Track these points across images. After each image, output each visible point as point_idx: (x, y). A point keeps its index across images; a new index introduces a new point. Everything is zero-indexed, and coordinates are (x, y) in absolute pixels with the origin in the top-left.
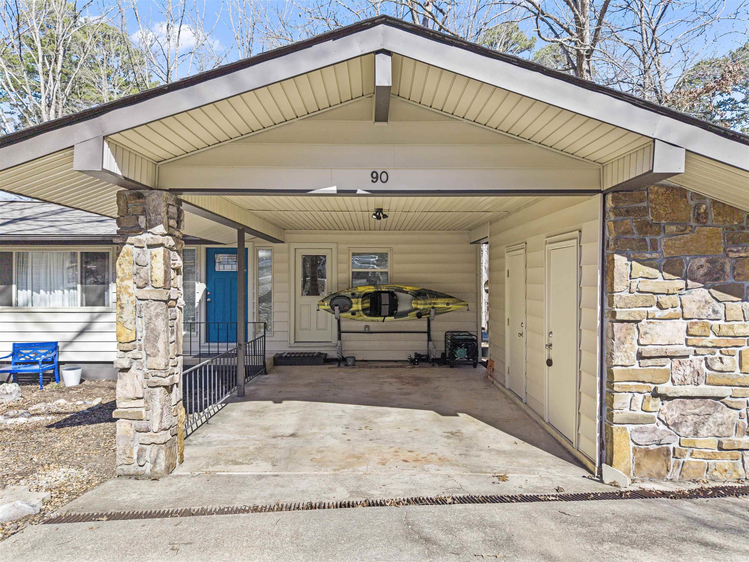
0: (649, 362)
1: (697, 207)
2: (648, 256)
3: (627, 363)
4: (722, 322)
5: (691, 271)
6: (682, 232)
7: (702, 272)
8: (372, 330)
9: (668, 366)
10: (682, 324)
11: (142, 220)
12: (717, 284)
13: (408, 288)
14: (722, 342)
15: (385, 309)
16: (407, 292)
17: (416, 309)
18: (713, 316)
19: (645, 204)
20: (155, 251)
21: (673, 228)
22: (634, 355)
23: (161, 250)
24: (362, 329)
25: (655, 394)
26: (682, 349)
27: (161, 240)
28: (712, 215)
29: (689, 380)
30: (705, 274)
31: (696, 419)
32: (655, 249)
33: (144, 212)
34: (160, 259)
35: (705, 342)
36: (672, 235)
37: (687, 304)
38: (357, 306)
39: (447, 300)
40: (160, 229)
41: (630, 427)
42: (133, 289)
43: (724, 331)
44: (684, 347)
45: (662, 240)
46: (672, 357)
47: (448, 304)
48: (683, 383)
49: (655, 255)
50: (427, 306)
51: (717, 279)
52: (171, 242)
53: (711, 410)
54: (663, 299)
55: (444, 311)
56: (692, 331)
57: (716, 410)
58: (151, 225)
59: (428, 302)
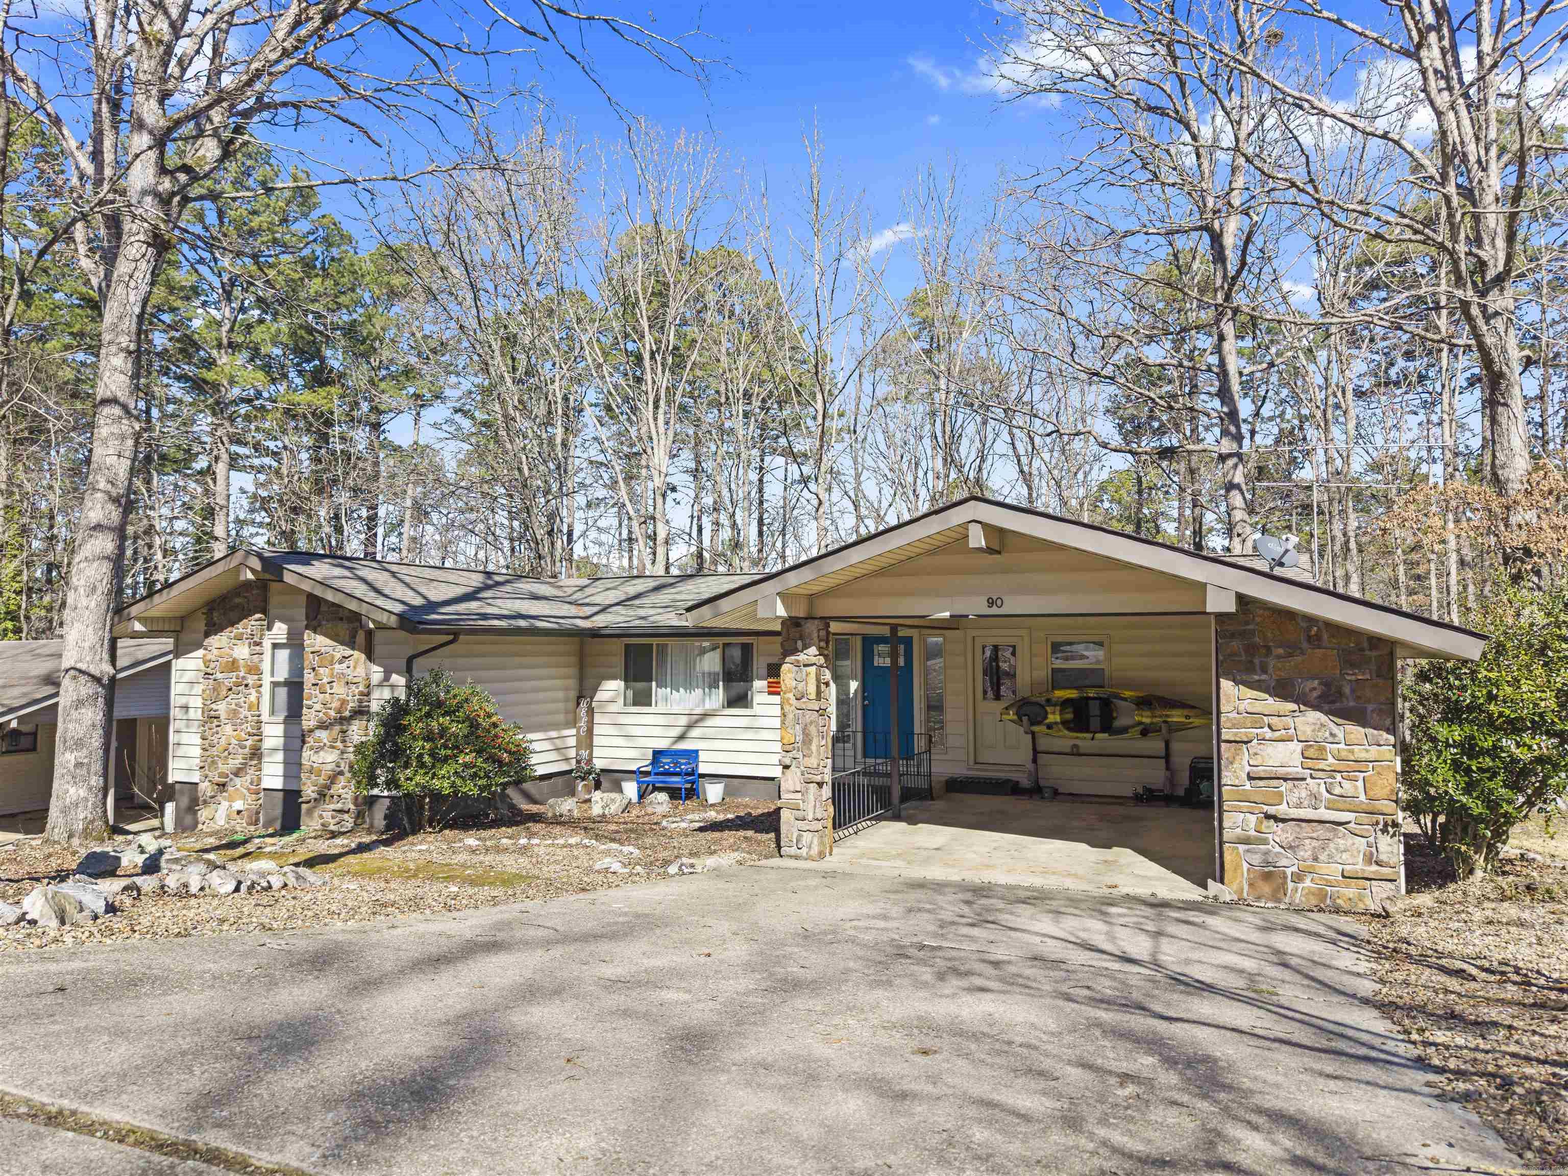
0: (1261, 783)
1: (1309, 629)
2: (1256, 677)
3: (1237, 782)
4: (1342, 746)
5: (1304, 694)
6: (1290, 655)
7: (1315, 694)
8: (1082, 751)
9: (1283, 789)
10: (1297, 747)
11: (800, 644)
12: (1333, 707)
13: (1128, 694)
14: (1342, 766)
15: (1095, 722)
16: (1125, 699)
17: (1140, 723)
18: (1331, 739)
19: (1251, 627)
20: (809, 669)
21: (1281, 651)
22: (1245, 776)
23: (814, 668)
24: (1068, 750)
25: (1268, 817)
26: (1298, 771)
27: (814, 660)
28: (1325, 636)
29: (1306, 803)
30: (1319, 697)
31: (1315, 843)
32: (1264, 671)
33: (801, 638)
34: (813, 676)
35: (1322, 765)
36: (1279, 657)
37: (1300, 727)
38: (1054, 717)
39: (1186, 712)
40: (813, 650)
41: (1242, 848)
42: (793, 701)
43: (1344, 754)
44: (1300, 769)
45: (1272, 662)
46: (1285, 780)
47: (1187, 717)
48: (1299, 806)
49: (1264, 677)
50: (1155, 720)
51: (1333, 702)
52: (822, 660)
53: (1330, 835)
54: (1274, 721)
55: (1181, 727)
56: (1307, 754)
57: (1336, 836)
58: (805, 647)
59: (1158, 713)
